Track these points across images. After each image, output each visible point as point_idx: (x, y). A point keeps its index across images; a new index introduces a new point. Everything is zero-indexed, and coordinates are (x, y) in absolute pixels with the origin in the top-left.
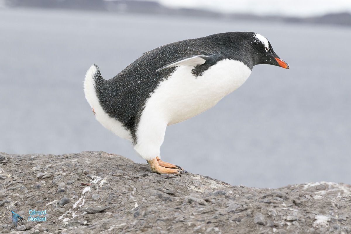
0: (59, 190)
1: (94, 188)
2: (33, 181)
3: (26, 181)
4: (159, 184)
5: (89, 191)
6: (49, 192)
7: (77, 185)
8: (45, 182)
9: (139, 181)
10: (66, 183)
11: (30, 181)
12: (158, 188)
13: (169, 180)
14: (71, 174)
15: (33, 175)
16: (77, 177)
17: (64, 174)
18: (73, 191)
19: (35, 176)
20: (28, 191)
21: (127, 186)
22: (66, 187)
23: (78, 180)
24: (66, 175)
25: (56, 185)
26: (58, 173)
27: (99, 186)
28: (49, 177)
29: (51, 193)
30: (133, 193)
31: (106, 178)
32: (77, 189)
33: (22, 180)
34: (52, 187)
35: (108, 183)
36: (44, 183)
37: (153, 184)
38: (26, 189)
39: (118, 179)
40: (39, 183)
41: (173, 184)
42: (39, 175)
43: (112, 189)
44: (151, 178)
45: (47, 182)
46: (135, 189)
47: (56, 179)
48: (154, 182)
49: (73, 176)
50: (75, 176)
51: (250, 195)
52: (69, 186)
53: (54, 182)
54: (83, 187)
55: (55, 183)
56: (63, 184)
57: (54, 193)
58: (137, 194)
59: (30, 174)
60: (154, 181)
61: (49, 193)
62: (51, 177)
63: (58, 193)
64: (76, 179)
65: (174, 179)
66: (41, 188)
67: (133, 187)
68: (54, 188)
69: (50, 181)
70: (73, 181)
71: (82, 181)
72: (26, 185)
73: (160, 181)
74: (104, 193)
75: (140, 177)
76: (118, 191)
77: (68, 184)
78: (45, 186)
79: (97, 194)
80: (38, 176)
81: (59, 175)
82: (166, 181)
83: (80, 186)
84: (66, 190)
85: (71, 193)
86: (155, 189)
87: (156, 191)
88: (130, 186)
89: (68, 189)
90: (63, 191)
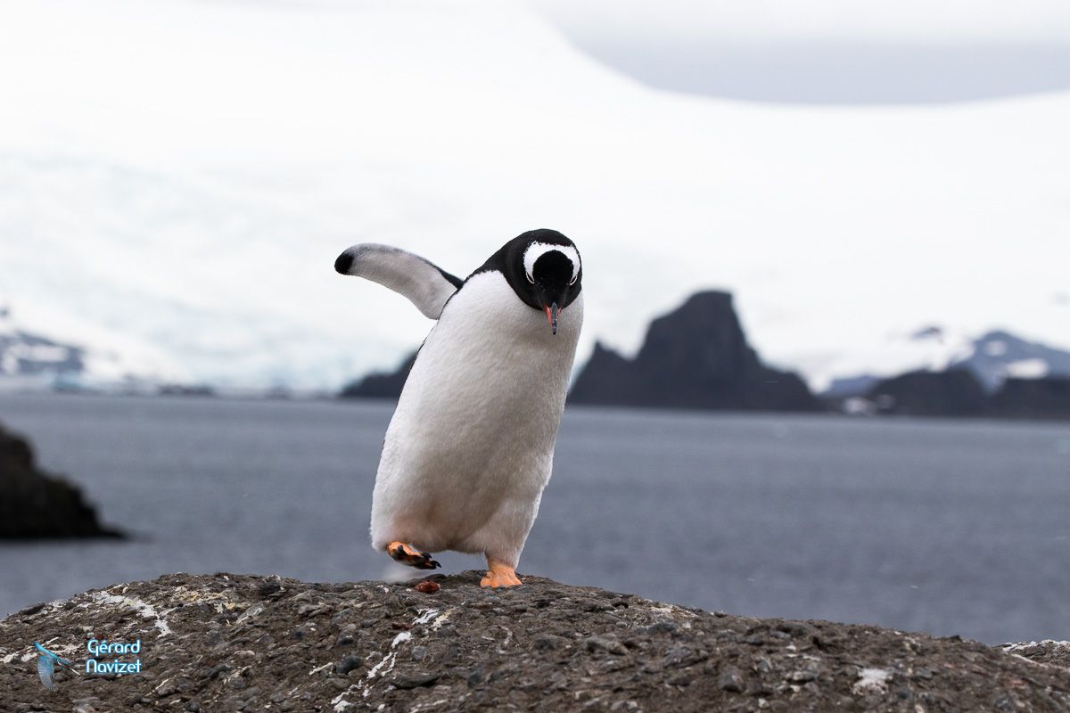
0: (340, 639)
1: (419, 633)
2: (289, 623)
3: (274, 624)
4: (569, 623)
5: (406, 640)
6: (319, 644)
7: (383, 628)
8: (313, 624)
9: (525, 617)
10: (359, 624)
11: (282, 623)
12: (562, 630)
13: (595, 615)
14: (374, 606)
15: (291, 610)
16: (386, 611)
17: (359, 605)
18: (372, 642)
19: (296, 612)
20: (274, 645)
21: (493, 628)
22: (357, 634)
23: (388, 617)
24: (363, 608)
25: (336, 630)
26: (346, 604)
27: (430, 629)
28: (324, 614)
29: (323, 647)
30: (506, 642)
31: (449, 613)
32: (380, 636)
33: (266, 622)
34: (330, 634)
35: (452, 622)
36: (312, 627)
37: (555, 624)
38: (273, 640)
39: (477, 612)
40: (300, 627)
41: (601, 624)
42: (303, 609)
43: (458, 636)
44: (553, 611)
45: (318, 623)
46: (510, 634)
47: (337, 616)
48: (559, 620)
49: (377, 610)
50: (381, 610)
51: (730, 630)
52: (365, 632)
53: (333, 623)
54: (396, 632)
55: (335, 625)
56: (353, 626)
57: (329, 648)
58: (514, 646)
59: (285, 608)
60: (560, 617)
61: (319, 648)
62: (328, 613)
63: (339, 646)
64: (383, 616)
65: (608, 612)
66: (304, 637)
67: (507, 629)
68: (331, 636)
69: (327, 622)
70: (375, 620)
71: (397, 620)
72: (273, 631)
73: (574, 616)
74: (439, 643)
75: (529, 609)
76: (472, 640)
77: (363, 626)
78: (313, 632)
79: (423, 647)
80: (301, 612)
81: (346, 607)
82: (587, 618)
83: (390, 631)
84: (355, 640)
85: (367, 646)
86: (556, 634)
87: (556, 637)
88: (499, 627)
89: (360, 637)
90: (350, 641)
